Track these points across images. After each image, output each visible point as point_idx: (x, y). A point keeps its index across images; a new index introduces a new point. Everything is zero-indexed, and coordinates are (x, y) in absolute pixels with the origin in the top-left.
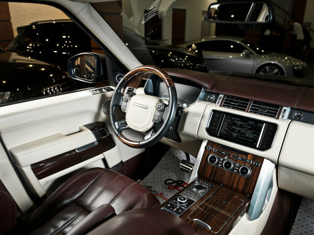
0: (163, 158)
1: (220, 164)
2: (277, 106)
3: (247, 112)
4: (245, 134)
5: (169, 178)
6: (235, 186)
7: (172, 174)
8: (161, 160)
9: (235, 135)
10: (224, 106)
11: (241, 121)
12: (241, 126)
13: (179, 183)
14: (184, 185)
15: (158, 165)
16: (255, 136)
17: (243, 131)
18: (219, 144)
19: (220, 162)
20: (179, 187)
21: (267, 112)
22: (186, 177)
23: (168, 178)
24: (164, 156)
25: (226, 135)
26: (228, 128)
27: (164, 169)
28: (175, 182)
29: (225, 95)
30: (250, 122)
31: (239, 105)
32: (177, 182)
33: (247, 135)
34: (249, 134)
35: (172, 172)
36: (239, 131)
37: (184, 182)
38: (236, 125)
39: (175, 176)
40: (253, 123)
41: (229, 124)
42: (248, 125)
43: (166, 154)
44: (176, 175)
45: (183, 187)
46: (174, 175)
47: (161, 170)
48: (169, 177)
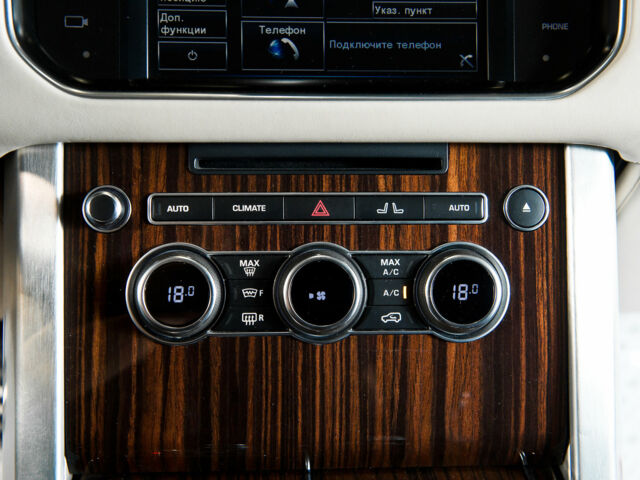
9: (286, 34)
19: (249, 293)
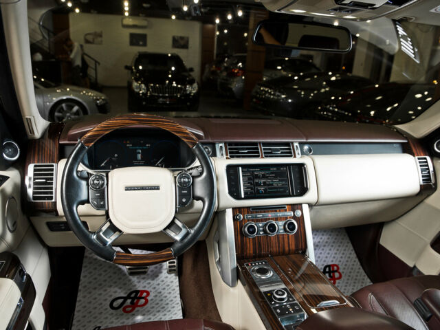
0: (82, 274)
1: (261, 231)
2: (288, 144)
3: (262, 157)
4: (272, 185)
5: (113, 298)
6: (287, 249)
7: (113, 289)
8: (81, 278)
9: (262, 189)
10: (232, 157)
11: (261, 170)
12: (264, 176)
13: (133, 296)
14: (142, 294)
15: (80, 287)
16: (284, 183)
17: (268, 181)
18: (248, 208)
19: (261, 229)
20: (138, 302)
21: (282, 153)
22: (135, 283)
23: (111, 299)
24: (83, 270)
25: (251, 193)
26: (251, 184)
27: (95, 289)
28: (125, 299)
29: (225, 143)
30: (272, 169)
31: (248, 153)
32: (129, 297)
33: (275, 185)
34: (277, 183)
35: (111, 286)
36: (264, 183)
37: (139, 291)
38: (257, 177)
39: (119, 291)
40: (275, 169)
41: (249, 179)
42: (272, 173)
43: (84, 265)
44: (120, 288)
45: (143, 298)
46: (116, 289)
47: (90, 293)
48: (111, 296)
